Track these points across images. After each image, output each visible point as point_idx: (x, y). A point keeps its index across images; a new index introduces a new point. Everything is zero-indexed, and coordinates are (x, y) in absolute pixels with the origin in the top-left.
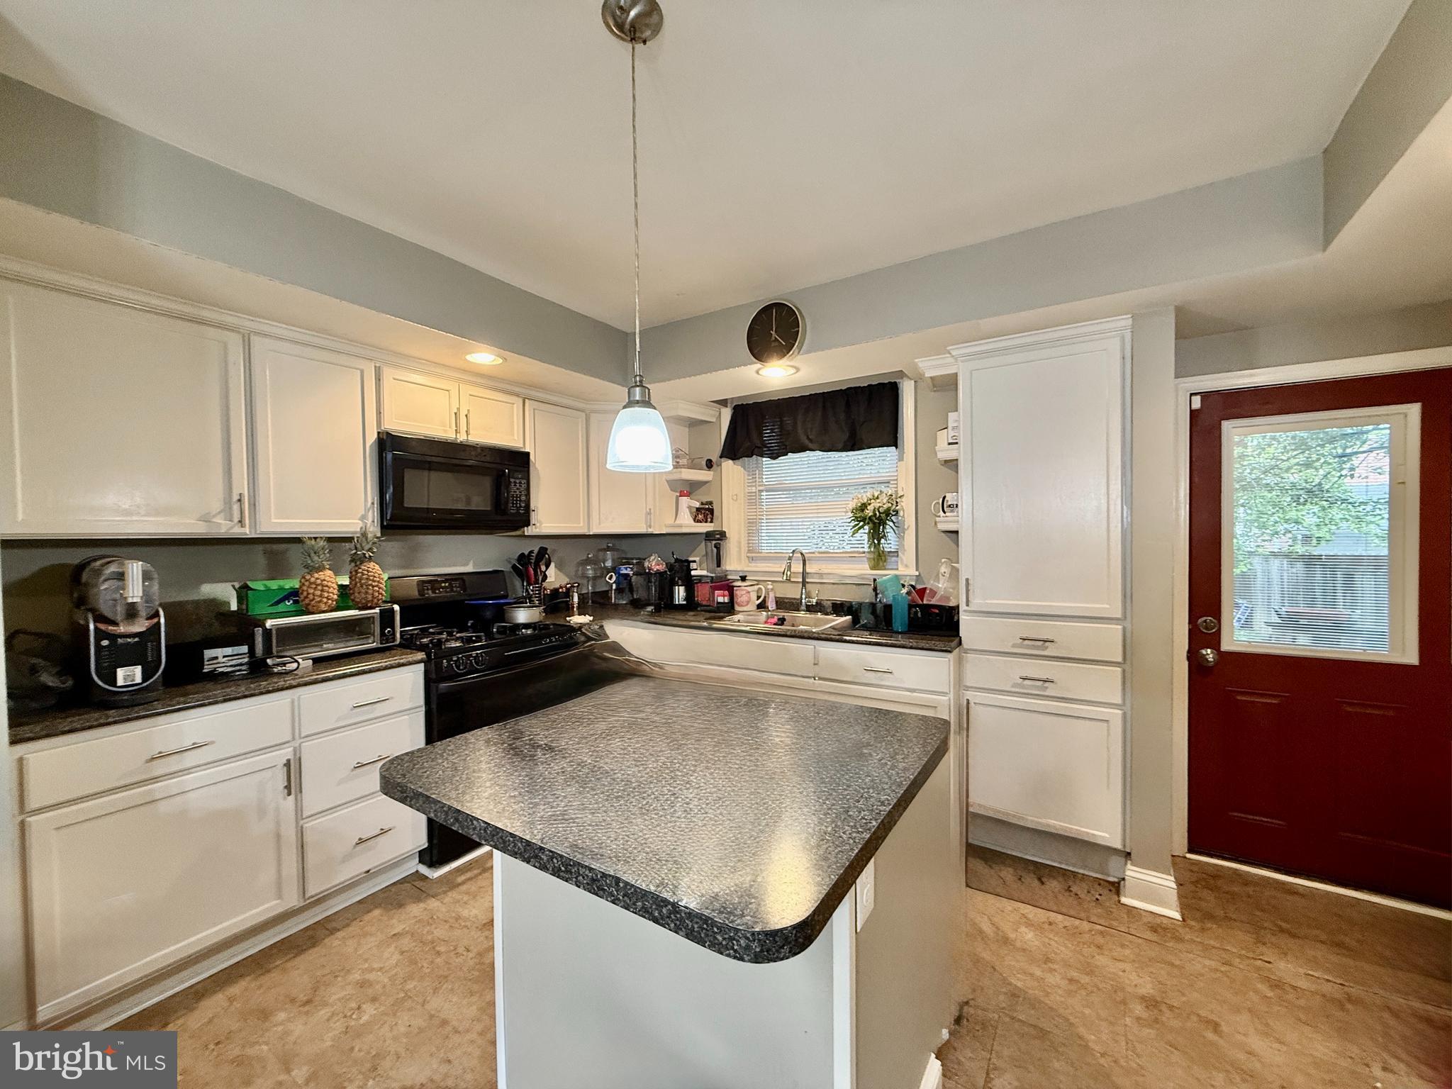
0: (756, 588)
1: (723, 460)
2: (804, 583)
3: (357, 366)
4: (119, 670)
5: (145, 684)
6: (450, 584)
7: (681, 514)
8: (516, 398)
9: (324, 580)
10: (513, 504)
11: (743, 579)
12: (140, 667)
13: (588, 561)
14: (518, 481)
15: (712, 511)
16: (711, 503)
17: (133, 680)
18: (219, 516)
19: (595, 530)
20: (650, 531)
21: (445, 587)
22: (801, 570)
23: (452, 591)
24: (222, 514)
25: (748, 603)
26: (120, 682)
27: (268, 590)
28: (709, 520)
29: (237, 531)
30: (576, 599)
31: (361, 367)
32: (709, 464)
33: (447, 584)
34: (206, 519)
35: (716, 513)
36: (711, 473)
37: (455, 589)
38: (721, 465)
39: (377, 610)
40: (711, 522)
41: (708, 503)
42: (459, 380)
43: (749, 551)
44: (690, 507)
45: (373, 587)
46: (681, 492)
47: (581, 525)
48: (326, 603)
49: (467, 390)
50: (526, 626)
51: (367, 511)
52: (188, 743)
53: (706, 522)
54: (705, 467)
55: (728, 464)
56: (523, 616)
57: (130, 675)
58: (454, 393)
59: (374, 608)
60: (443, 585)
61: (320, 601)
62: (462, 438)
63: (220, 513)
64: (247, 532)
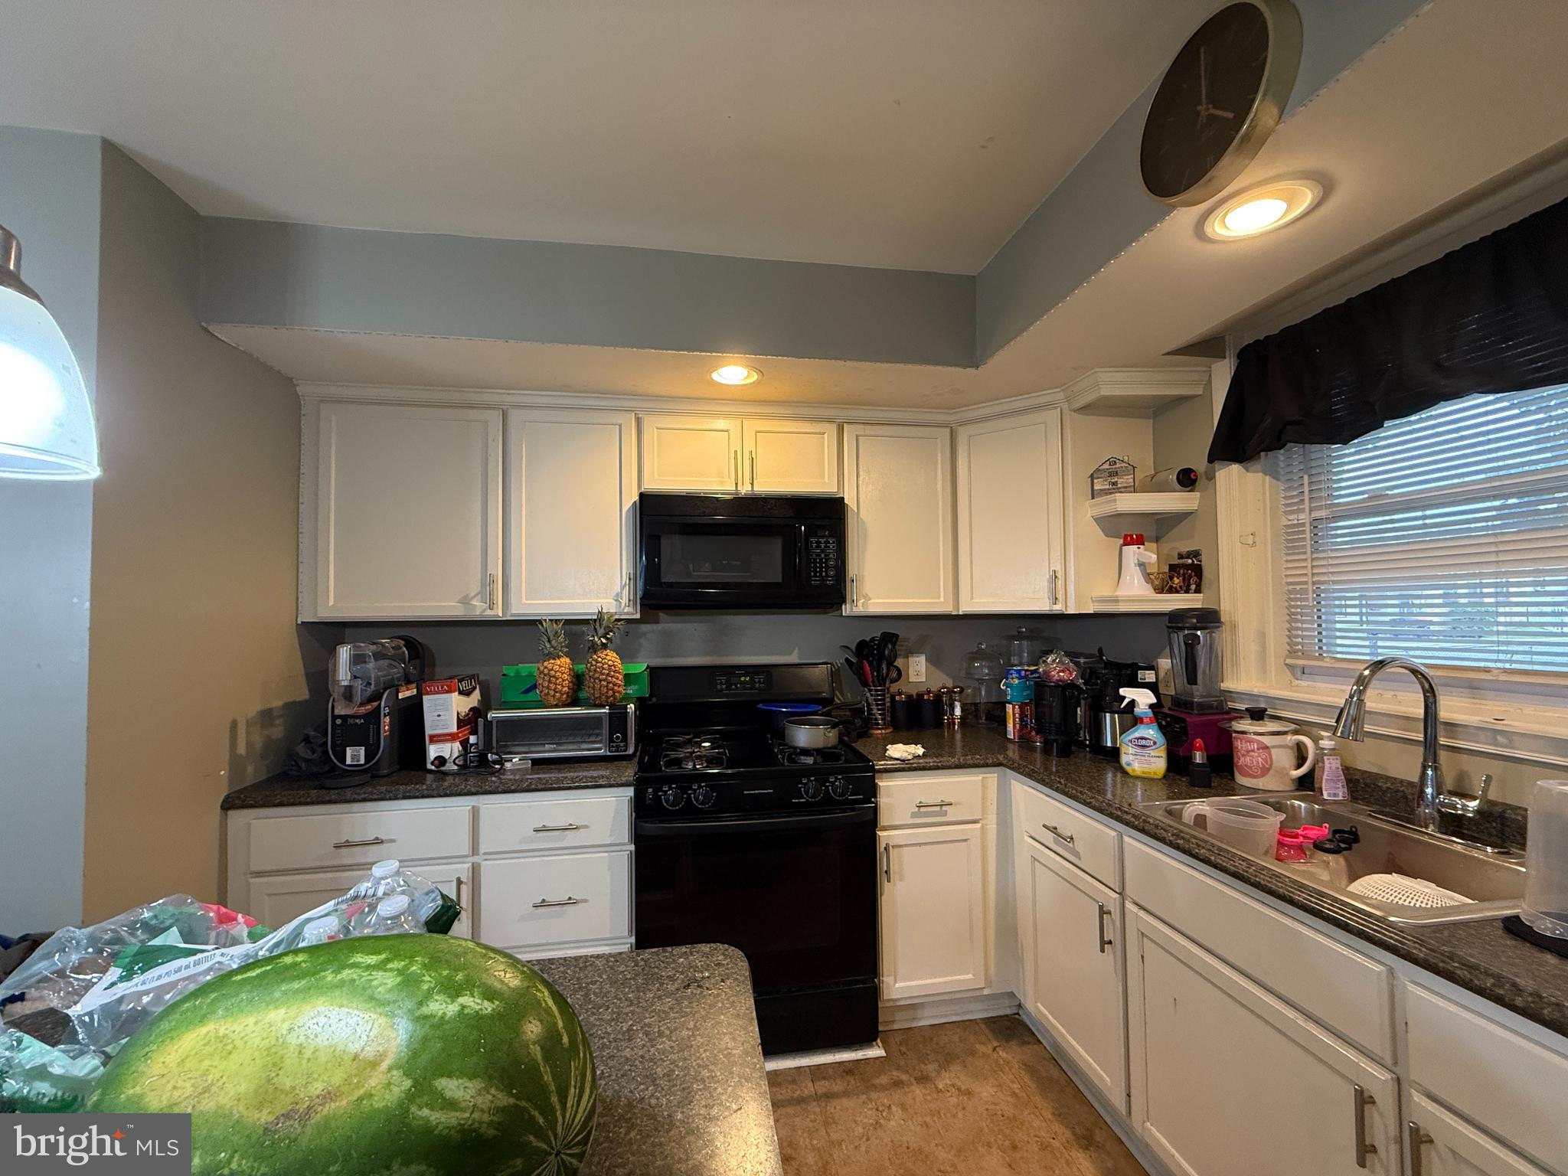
0: (1291, 739)
1: (1217, 465)
2: (1430, 746)
3: (614, 422)
4: (348, 748)
5: (367, 766)
6: (752, 679)
7: (1126, 577)
8: (827, 425)
9: (552, 670)
10: (815, 572)
11: (1257, 715)
12: (363, 748)
13: (979, 655)
14: (822, 541)
15: (1198, 570)
16: (1196, 554)
17: (359, 761)
18: (476, 599)
19: (966, 608)
20: (1058, 608)
21: (745, 683)
22: (1420, 712)
23: (753, 688)
24: (479, 596)
25: (1265, 771)
26: (349, 761)
27: (518, 674)
28: (1193, 587)
29: (489, 614)
30: (958, 712)
31: (619, 422)
32: (1187, 480)
33: (748, 679)
34: (465, 601)
35: (1207, 573)
36: (1197, 494)
37: (757, 685)
38: (1214, 477)
39: (606, 710)
40: (1198, 591)
41: (1190, 555)
42: (742, 416)
43: (1292, 653)
44: (1142, 565)
45: (600, 681)
46: (1126, 537)
47: (942, 600)
48: (554, 696)
49: (752, 425)
50: (806, 752)
51: (622, 588)
52: (371, 837)
53: (1187, 591)
54: (1178, 487)
55: (1230, 476)
56: (804, 736)
57: (355, 755)
58: (735, 433)
59: (602, 706)
60: (743, 679)
61: (548, 694)
62: (745, 489)
63: (477, 594)
64: (498, 613)
